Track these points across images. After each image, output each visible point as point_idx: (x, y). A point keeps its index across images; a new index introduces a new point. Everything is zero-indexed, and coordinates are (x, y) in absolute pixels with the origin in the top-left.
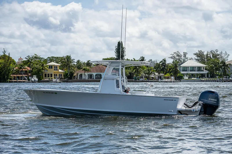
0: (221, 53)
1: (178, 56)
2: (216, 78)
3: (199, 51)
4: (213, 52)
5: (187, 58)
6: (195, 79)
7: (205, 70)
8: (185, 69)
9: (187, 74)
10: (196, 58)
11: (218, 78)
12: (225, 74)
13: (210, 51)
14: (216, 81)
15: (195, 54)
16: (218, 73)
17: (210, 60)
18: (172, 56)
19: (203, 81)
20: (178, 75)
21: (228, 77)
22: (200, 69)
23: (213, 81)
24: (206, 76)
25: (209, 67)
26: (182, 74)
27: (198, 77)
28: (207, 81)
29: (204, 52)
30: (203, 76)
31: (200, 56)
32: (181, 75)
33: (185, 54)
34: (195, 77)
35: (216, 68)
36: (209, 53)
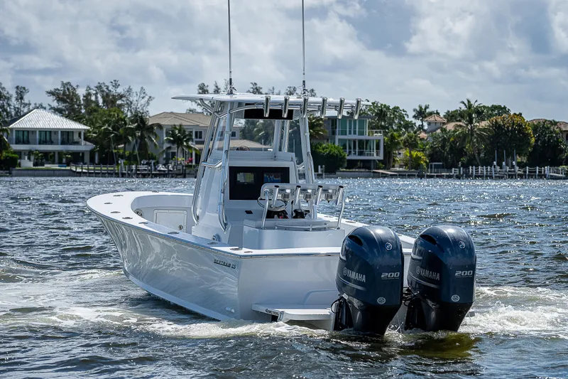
0: (129, 90)
2: (118, 164)
3: (64, 85)
4: (105, 89)
5: (26, 105)
6: (56, 167)
7: (83, 142)
8: (25, 136)
9: (30, 153)
10: (55, 104)
11: (125, 164)
12: (143, 153)
13: (97, 84)
14: (117, 175)
15: (51, 93)
16: (121, 152)
17: (95, 111)
19: (80, 174)
20: (4, 154)
21: (153, 162)
22: (70, 137)
23: (109, 174)
24: (87, 158)
25: (95, 133)
26: (15, 152)
27: (64, 160)
28: (89, 174)
29: (78, 86)
30: (77, 158)
31: (66, 101)
32: (10, 155)
33: (21, 92)
34: (53, 163)
35: (116, 135)
36: (94, 92)
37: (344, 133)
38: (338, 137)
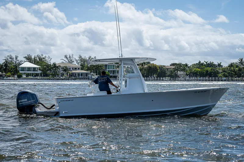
0: (46, 57)
1: (11, 58)
3: (28, 55)
4: (39, 56)
8: (23, 69)
18: (6, 58)
22: (35, 69)
24: (40, 75)
30: (37, 75)
32: (20, 74)
36: (36, 57)
37: (109, 68)
38: (107, 70)
